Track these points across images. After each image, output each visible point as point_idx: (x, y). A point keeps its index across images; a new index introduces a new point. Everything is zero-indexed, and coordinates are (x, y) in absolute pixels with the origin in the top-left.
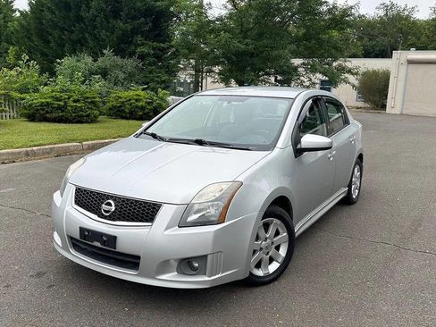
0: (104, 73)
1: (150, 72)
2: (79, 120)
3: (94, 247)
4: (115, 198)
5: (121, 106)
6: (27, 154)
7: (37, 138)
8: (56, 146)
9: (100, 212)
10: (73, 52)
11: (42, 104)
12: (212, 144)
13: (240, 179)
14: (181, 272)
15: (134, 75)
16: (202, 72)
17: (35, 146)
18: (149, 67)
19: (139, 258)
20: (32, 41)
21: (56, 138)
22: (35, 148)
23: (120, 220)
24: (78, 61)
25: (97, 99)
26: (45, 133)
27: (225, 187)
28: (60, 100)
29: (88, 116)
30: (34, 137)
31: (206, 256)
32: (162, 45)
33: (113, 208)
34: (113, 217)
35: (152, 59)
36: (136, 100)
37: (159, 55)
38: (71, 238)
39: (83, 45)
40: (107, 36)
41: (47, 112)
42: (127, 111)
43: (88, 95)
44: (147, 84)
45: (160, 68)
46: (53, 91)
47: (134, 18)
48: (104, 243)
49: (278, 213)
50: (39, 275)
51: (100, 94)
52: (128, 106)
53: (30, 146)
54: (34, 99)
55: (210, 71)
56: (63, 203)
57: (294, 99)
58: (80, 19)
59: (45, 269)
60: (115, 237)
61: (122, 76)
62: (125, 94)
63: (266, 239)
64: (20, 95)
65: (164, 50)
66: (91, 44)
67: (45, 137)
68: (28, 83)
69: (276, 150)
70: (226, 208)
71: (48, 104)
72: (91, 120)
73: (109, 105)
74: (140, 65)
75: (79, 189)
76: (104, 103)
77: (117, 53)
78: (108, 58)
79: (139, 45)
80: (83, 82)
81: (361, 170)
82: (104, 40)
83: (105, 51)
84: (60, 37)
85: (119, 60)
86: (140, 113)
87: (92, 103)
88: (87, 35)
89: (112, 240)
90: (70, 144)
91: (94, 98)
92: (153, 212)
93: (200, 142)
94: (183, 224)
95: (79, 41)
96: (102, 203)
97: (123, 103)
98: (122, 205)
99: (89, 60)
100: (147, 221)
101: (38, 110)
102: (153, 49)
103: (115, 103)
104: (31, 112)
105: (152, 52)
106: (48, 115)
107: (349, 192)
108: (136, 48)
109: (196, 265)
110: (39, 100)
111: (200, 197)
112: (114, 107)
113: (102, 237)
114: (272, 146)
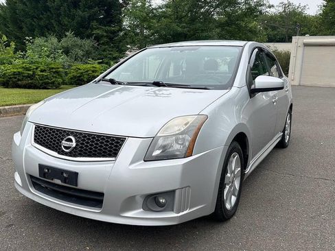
0: (67, 51)
1: (104, 51)
2: (45, 86)
4: (76, 134)
5: (80, 77)
7: (9, 100)
8: (25, 105)
9: (60, 149)
10: (42, 35)
11: (14, 74)
13: (205, 112)
14: (147, 208)
15: (90, 53)
17: (7, 105)
18: (103, 47)
19: (102, 194)
20: (8, 28)
21: (25, 100)
22: (6, 107)
23: (81, 155)
25: (61, 70)
26: (13, 96)
27: (191, 120)
28: (30, 70)
29: (53, 83)
30: (6, 98)
31: (173, 192)
33: (74, 144)
34: (74, 153)
35: (105, 40)
36: (93, 71)
37: (112, 36)
38: (31, 177)
39: (48, 30)
40: (69, 22)
41: (19, 80)
43: (53, 66)
44: (102, 59)
45: (113, 47)
46: (23, 63)
47: (90, 7)
48: (64, 180)
51: (63, 66)
53: (3, 106)
54: (9, 69)
56: (22, 141)
57: (243, 47)
58: (47, 9)
59: (5, 209)
60: (76, 174)
61: (81, 53)
62: (83, 67)
65: (114, 33)
67: (16, 98)
68: (4, 59)
70: (194, 140)
71: (19, 73)
72: (55, 86)
73: (70, 75)
74: (96, 45)
75: (39, 127)
76: (66, 74)
77: (76, 35)
78: (70, 39)
79: (95, 29)
80: (48, 56)
81: (291, 119)
82: (66, 25)
83: (67, 33)
84: (31, 24)
85: (78, 41)
87: (57, 72)
89: (74, 176)
91: (58, 68)
92: (116, 146)
94: (148, 158)
95: (46, 27)
96: (62, 139)
97: (82, 73)
98: (84, 140)
99: (54, 40)
100: (110, 156)
101: (11, 78)
102: (106, 32)
103: (75, 74)
104: (5, 80)
105: (105, 34)
106: (19, 82)
107: (283, 137)
108: (92, 31)
109: (162, 201)
110: (12, 70)
111: (165, 130)
112: (75, 77)
113: (62, 173)
114: (229, 85)
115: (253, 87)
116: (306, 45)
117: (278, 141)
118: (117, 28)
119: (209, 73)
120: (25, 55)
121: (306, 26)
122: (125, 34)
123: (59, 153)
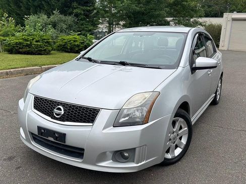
0: (54, 26)
1: (82, 25)
2: (39, 53)
3: (49, 141)
4: (65, 105)
5: (65, 45)
6: (7, 74)
7: (14, 64)
8: (25, 68)
9: (53, 115)
10: (35, 13)
11: (16, 43)
12: (132, 65)
13: (158, 90)
14: (115, 160)
15: (72, 26)
16: (113, 25)
17: (12, 68)
18: (81, 22)
19: (83, 150)
20: (11, 7)
21: (25, 64)
22: (12, 70)
23: (68, 120)
24: (39, 18)
25: (50, 40)
26: (19, 61)
27: (147, 95)
28: (28, 41)
29: (45, 50)
30: (11, 63)
31: (134, 149)
32: (88, 8)
33: (63, 112)
34: (63, 119)
35: (82, 17)
36: (74, 41)
37: (87, 14)
39: (41, 9)
40: (55, 3)
41: (20, 48)
42: (69, 48)
43: (45, 38)
44: (81, 31)
45: (88, 22)
46: (23, 35)
48: (56, 138)
49: (183, 114)
50: (10, 159)
51: (52, 37)
52: (69, 45)
53: (9, 69)
54: (11, 40)
55: (118, 24)
57: (188, 33)
60: (65, 135)
61: (65, 26)
62: (67, 38)
63: (174, 132)
64: (2, 38)
65: (90, 11)
66: (46, 8)
67: (18, 63)
68: (8, 31)
69: (180, 69)
70: (149, 112)
71: (20, 43)
72: (47, 53)
73: (57, 44)
74: (76, 20)
75: (37, 97)
76: (54, 43)
77: (61, 13)
78: (56, 16)
79: (75, 8)
80: (41, 30)
81: (221, 83)
82: (54, 5)
83: (54, 12)
84: (27, 4)
85: (63, 17)
86: (77, 49)
87: (47, 42)
88: (43, 2)
89: (62, 136)
90: (34, 67)
91: (49, 39)
92: (93, 115)
93: (123, 64)
94: (117, 125)
95: (39, 6)
96: (54, 108)
97: (66, 42)
98: (69, 110)
99: (45, 17)
100: (88, 122)
101: (14, 47)
103: (61, 43)
104: (10, 48)
105: (83, 12)
106: (20, 50)
107: (216, 97)
108: (73, 10)
109: (126, 154)
110: (15, 41)
111: (129, 104)
112: (61, 45)
113: (54, 134)
114: (176, 66)
115: (194, 66)
116: (234, 20)
117: (212, 100)
118: (91, 8)
119: (161, 48)
120: (24, 29)
121: (234, 4)
122: (98, 11)
123: (52, 118)
